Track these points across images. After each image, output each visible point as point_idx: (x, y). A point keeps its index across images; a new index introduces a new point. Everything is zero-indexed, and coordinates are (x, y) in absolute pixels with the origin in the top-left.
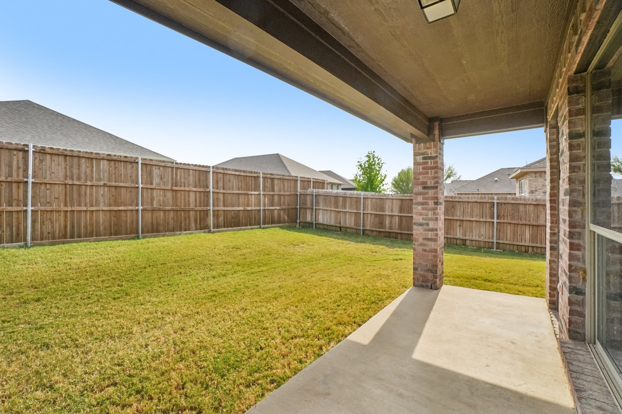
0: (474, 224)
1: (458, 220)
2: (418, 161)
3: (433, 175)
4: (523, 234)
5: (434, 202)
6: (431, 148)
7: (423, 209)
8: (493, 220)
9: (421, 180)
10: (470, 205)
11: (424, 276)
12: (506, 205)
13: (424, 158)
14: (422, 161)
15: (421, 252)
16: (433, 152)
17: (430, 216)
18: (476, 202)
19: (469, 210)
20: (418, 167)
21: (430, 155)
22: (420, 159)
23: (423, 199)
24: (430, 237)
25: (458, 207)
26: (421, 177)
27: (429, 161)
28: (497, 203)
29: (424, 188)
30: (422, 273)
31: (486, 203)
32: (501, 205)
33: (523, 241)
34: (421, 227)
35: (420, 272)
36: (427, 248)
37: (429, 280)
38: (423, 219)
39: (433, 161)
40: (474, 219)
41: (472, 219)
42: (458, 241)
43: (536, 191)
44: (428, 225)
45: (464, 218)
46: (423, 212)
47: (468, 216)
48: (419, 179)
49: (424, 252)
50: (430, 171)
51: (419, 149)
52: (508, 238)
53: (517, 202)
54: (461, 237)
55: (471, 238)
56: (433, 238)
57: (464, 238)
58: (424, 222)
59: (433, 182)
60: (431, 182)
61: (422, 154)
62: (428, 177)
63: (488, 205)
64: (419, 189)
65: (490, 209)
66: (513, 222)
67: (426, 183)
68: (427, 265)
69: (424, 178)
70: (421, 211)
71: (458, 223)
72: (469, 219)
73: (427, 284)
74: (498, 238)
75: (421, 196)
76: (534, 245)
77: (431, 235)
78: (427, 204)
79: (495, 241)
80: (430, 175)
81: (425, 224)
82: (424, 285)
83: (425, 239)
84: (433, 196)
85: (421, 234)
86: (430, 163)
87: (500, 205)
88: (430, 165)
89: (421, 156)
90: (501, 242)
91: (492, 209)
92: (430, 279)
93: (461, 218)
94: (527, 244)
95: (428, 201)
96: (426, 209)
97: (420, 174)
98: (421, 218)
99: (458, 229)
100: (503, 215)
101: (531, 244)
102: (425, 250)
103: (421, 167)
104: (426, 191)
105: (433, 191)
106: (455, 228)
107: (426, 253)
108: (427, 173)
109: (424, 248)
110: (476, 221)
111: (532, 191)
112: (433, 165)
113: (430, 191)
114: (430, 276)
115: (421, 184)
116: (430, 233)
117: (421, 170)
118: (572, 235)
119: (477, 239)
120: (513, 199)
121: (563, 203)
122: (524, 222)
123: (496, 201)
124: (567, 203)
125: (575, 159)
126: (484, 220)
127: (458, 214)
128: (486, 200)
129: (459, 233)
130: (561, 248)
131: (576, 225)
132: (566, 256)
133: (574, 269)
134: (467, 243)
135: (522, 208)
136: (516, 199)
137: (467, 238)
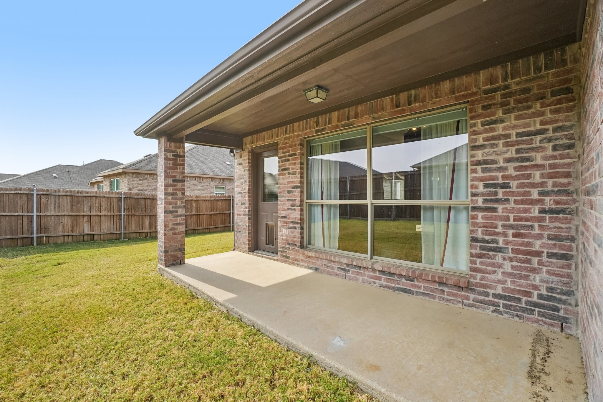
0: (102, 218)
1: (85, 215)
2: (169, 157)
3: (181, 170)
4: (144, 223)
5: (182, 193)
6: (180, 148)
7: (173, 199)
8: (120, 214)
9: (171, 174)
10: (97, 200)
11: (174, 256)
12: (131, 199)
13: (174, 156)
14: (172, 157)
15: (171, 236)
16: (181, 152)
17: (179, 204)
18: (105, 197)
19: (97, 205)
20: (169, 162)
21: (179, 154)
22: (170, 155)
23: (173, 191)
24: (179, 222)
25: (85, 203)
26: (171, 171)
27: (179, 159)
28: (124, 197)
29: (174, 181)
30: (173, 253)
31: (114, 197)
32: (127, 200)
33: (144, 229)
34: (171, 214)
35: (170, 253)
36: (177, 232)
37: (178, 258)
38: (173, 207)
39: (181, 159)
40: (102, 213)
41: (100, 214)
42: (85, 237)
43: (133, 188)
44: (177, 212)
45: (92, 213)
46: (173, 201)
47: (96, 211)
48: (169, 173)
49: (174, 236)
50: (179, 167)
51: (170, 147)
52: (133, 228)
53: (139, 197)
54: (89, 232)
55: (99, 232)
56: (181, 222)
57: (92, 233)
58: (174, 210)
59: (181, 177)
60: (179, 176)
61: (173, 152)
62: (177, 172)
63: (115, 200)
64: (170, 182)
65: (117, 203)
66: (136, 214)
67: (175, 177)
68: (177, 246)
69: (174, 172)
70: (171, 201)
71: (85, 219)
72: (97, 213)
73: (177, 261)
74: (125, 229)
75: (171, 188)
76: (151, 231)
77: (180, 220)
78: (176, 194)
79: (123, 232)
80: (178, 170)
81: (174, 211)
82: (175, 263)
83: (174, 224)
84: (181, 187)
85: (171, 220)
86: (179, 160)
87: (125, 199)
88: (179, 162)
89: (172, 154)
90: (127, 232)
91: (119, 203)
92: (180, 257)
93: (89, 213)
94: (146, 231)
95: (177, 192)
96: (176, 199)
97: (170, 168)
98: (171, 207)
99: (85, 225)
100: (128, 208)
101: (149, 231)
102: (175, 234)
103: (171, 162)
104: (175, 183)
105: (181, 184)
106: (81, 224)
107: (176, 236)
108: (177, 168)
109: (174, 232)
110: (105, 215)
111: (130, 188)
112: (181, 162)
113: (179, 184)
114: (179, 254)
115: (171, 177)
116: (179, 218)
117: (171, 165)
118: (301, 205)
119: (105, 232)
120: (136, 194)
121: (289, 192)
122: (144, 213)
123: (123, 196)
124: (297, 192)
125: (302, 173)
126: (112, 213)
127: (85, 209)
128: (114, 195)
129: (86, 229)
130: (283, 213)
131: (302, 201)
132: (296, 215)
133: (302, 219)
134: (95, 237)
135: (142, 202)
136: (138, 194)
137: (95, 232)
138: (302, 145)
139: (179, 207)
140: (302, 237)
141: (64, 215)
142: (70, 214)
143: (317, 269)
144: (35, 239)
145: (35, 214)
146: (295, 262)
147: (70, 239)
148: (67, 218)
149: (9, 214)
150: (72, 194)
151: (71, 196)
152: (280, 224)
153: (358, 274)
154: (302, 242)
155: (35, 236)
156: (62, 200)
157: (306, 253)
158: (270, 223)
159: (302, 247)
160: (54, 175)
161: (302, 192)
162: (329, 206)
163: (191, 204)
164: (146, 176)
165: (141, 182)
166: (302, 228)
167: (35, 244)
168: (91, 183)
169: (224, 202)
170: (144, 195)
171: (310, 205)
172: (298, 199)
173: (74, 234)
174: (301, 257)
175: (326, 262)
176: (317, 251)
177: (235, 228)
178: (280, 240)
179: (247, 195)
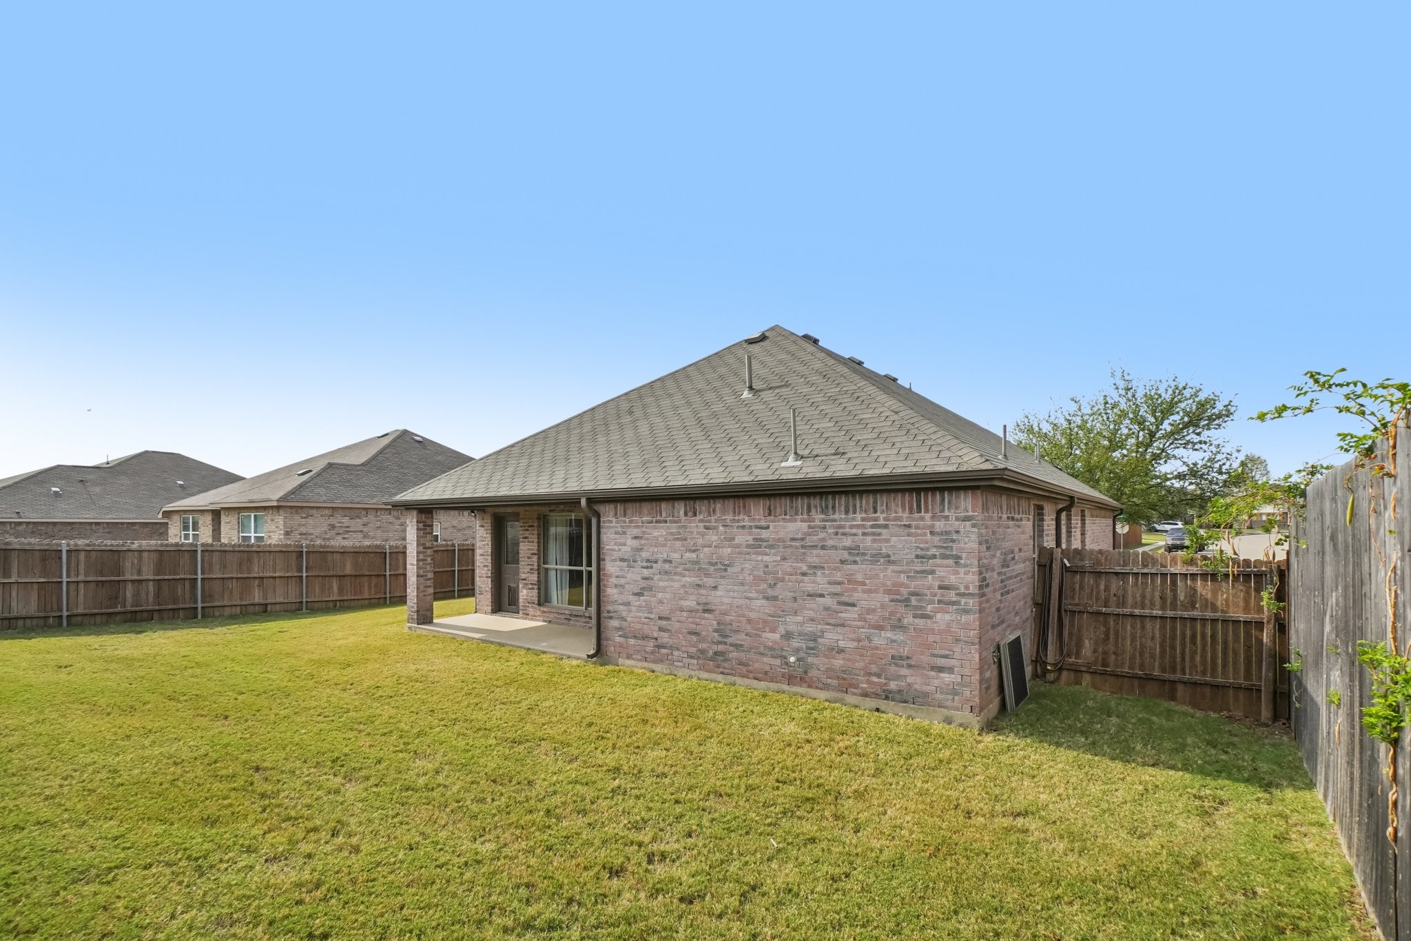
0: (277, 580)
1: (257, 577)
3: (430, 538)
8: (301, 574)
9: (422, 542)
10: (272, 557)
11: (425, 615)
12: (315, 554)
13: (424, 526)
14: (422, 527)
17: (428, 569)
18: (281, 551)
19: (271, 563)
20: (420, 531)
23: (423, 557)
26: (422, 539)
30: (423, 613)
31: (293, 552)
32: (311, 554)
34: (422, 578)
36: (426, 594)
37: (428, 617)
40: (277, 574)
41: (275, 575)
42: (257, 607)
43: (292, 531)
44: (427, 576)
45: (265, 574)
47: (269, 571)
49: (424, 598)
50: (428, 535)
51: (420, 518)
52: (318, 595)
53: (326, 550)
54: (261, 600)
55: (273, 601)
56: (430, 585)
57: (265, 602)
58: (424, 574)
60: (428, 543)
63: (295, 555)
64: (421, 549)
65: (299, 559)
66: (321, 574)
67: (425, 544)
68: (426, 607)
70: (422, 566)
71: (257, 582)
72: (271, 574)
73: (427, 620)
74: (307, 596)
78: (426, 560)
79: (304, 600)
83: (425, 587)
85: (422, 583)
86: (428, 529)
89: (422, 524)
90: (310, 599)
93: (261, 575)
94: (335, 597)
98: (422, 571)
99: (257, 591)
100: (313, 567)
102: (425, 596)
103: (422, 532)
104: (425, 550)
106: (252, 589)
108: (427, 537)
110: (280, 577)
112: (430, 531)
113: (428, 551)
115: (422, 545)
116: (428, 581)
117: (422, 535)
118: (538, 570)
119: (282, 600)
120: (321, 546)
121: (529, 558)
122: (331, 573)
123: (305, 550)
124: (535, 558)
125: (539, 543)
126: (289, 574)
127: (256, 569)
128: (292, 549)
129: (257, 597)
130: (523, 576)
131: (539, 566)
132: (534, 578)
133: (539, 581)
134: (269, 608)
135: (329, 557)
136: (324, 547)
137: (269, 601)
138: (539, 519)
139: (429, 571)
140: (539, 597)
141: (232, 578)
142: (240, 576)
143: (550, 622)
144: (199, 609)
145: (200, 576)
146: (534, 618)
147: (238, 609)
148: (234, 581)
149: (171, 577)
150: (241, 549)
151: (240, 551)
152: (521, 586)
153: (577, 621)
154: (539, 600)
155: (200, 605)
156: (228, 556)
157: (542, 609)
158: (512, 585)
159: (539, 604)
160: (54, 489)
161: (539, 558)
162: (562, 571)
163: (397, 559)
164: (311, 512)
165: (303, 521)
166: (539, 589)
167: (200, 616)
168: (164, 512)
169: (446, 553)
170: (332, 546)
171: (547, 570)
172: (536, 564)
173: (244, 603)
174: (539, 613)
175: (556, 615)
176: (553, 607)
177: (477, 591)
178: (521, 600)
179: (490, 558)
